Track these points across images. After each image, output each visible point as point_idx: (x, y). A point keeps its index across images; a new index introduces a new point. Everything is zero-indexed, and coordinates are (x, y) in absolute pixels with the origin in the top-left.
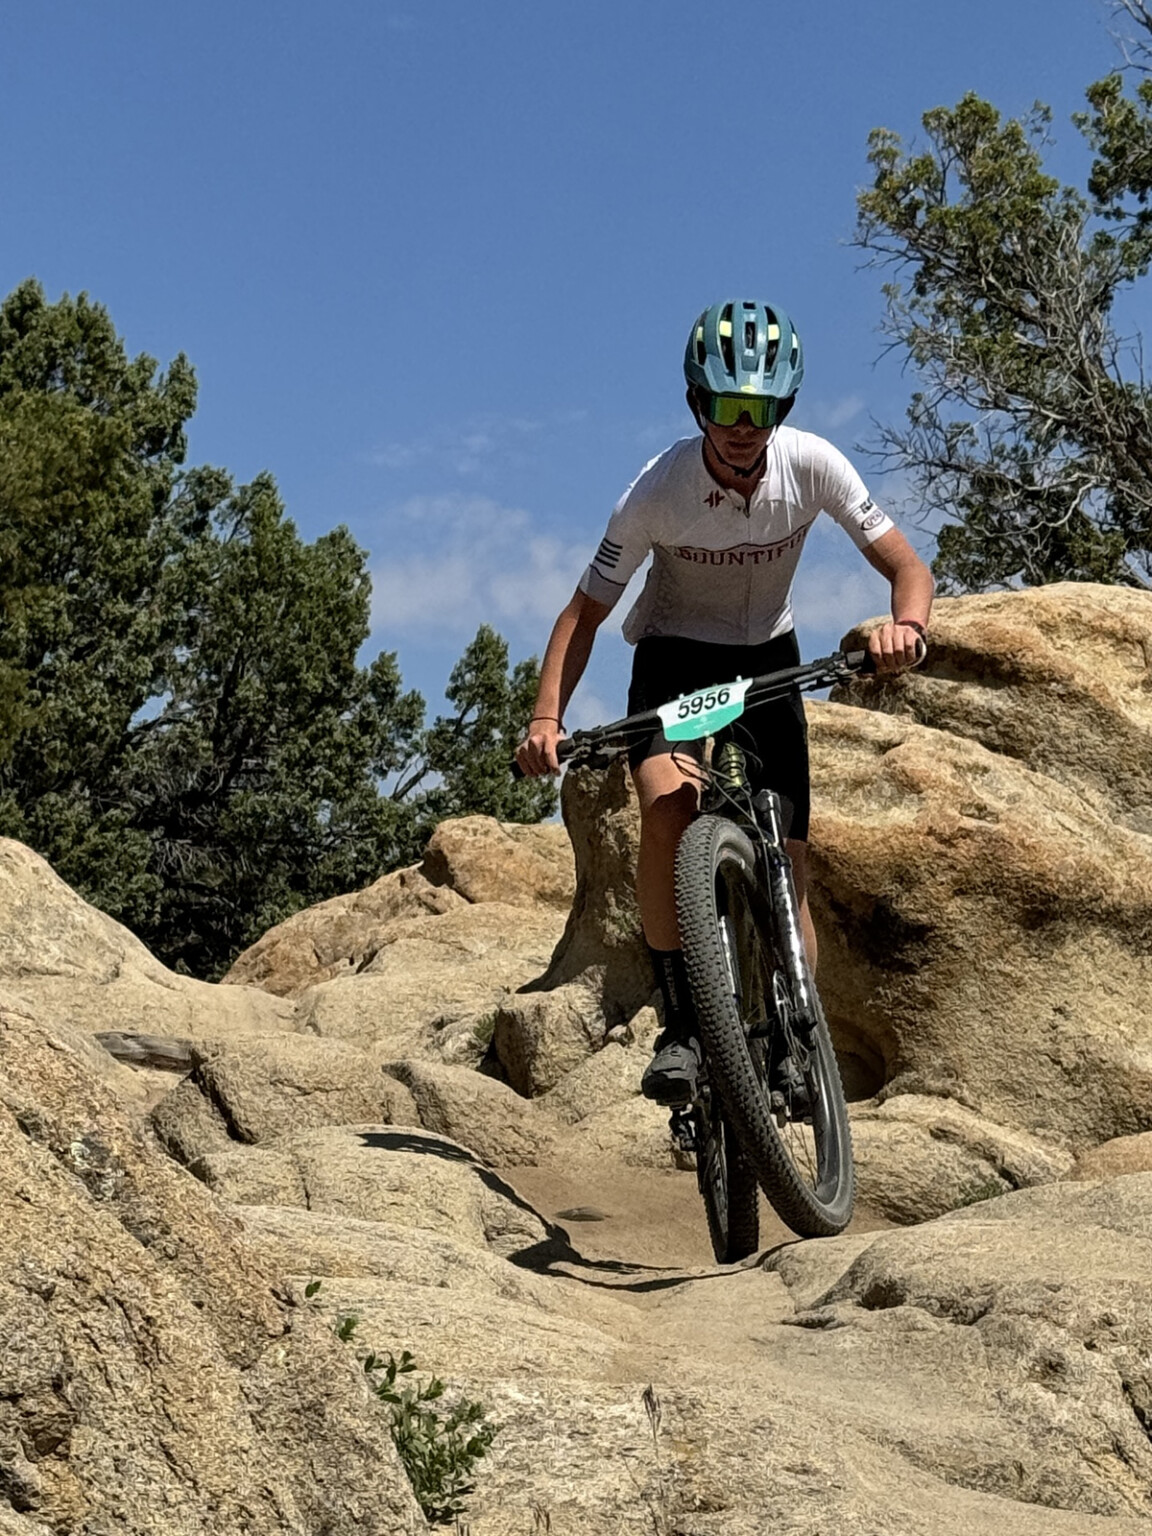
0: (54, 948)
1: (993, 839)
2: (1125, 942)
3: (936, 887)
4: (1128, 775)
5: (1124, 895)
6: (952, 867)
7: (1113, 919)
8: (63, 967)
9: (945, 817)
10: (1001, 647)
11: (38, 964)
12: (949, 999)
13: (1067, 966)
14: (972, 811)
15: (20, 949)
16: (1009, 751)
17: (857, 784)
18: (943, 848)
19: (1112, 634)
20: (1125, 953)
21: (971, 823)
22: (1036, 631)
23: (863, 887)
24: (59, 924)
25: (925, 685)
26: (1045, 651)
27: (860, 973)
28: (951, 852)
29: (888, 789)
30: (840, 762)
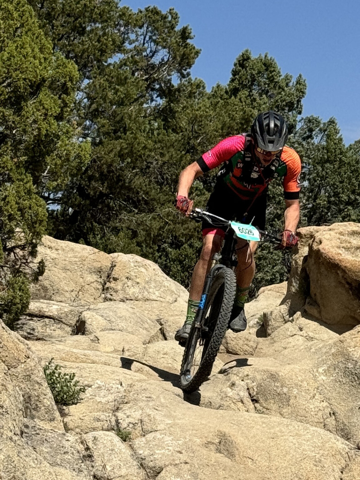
0: (157, 293)
8: (158, 298)
11: (151, 297)
15: (146, 293)
17: (358, 248)
23: (355, 278)
24: (160, 286)
27: (356, 303)
30: (357, 241)
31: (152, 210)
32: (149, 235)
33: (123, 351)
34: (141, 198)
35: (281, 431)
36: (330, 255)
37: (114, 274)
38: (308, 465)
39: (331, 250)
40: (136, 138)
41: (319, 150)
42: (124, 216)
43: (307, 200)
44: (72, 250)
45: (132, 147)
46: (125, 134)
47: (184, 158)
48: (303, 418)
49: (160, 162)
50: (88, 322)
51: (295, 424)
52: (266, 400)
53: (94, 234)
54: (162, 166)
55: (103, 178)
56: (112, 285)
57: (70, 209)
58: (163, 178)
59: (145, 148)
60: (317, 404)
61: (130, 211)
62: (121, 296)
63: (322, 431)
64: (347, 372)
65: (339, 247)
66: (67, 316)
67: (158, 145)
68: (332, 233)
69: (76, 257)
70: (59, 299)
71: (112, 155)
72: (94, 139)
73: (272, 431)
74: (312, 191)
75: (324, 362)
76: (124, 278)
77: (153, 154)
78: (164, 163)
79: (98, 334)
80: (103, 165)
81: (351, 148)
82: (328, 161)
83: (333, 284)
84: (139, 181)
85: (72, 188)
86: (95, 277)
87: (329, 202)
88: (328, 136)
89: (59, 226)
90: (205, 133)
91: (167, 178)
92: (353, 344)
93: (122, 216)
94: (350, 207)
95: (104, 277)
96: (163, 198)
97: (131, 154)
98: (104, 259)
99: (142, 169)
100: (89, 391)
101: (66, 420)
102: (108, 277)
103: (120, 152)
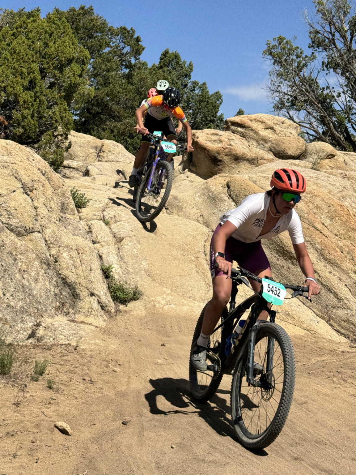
0: (122, 159)
1: (230, 149)
2: (250, 163)
3: (223, 155)
4: (259, 141)
5: (249, 157)
6: (225, 152)
7: (248, 160)
8: (123, 161)
9: (225, 145)
10: (243, 123)
11: (120, 161)
12: (224, 169)
13: (241, 166)
14: (229, 145)
15: (117, 158)
16: (243, 137)
17: (215, 141)
18: (224, 150)
19: (261, 121)
20: (249, 165)
21: (228, 147)
22: (249, 121)
23: (213, 154)
24: (124, 155)
25: (233, 128)
26: (250, 123)
27: (213, 165)
29: (219, 142)
30: (214, 138)
31: (120, 121)
32: (119, 132)
33: (107, 184)
34: (116, 115)
35: (178, 223)
36: (202, 143)
37: (103, 149)
38: (190, 238)
39: (203, 141)
40: (115, 87)
41: (198, 96)
42: (108, 123)
43: (192, 119)
44: (84, 137)
45: (113, 91)
46: (110, 85)
48: (188, 217)
49: (125, 99)
50: (91, 171)
51: (185, 220)
52: (172, 208)
53: (94, 130)
54: (126, 101)
55: (99, 105)
56: (102, 154)
58: (126, 106)
59: (118, 92)
60: (195, 211)
61: (111, 121)
62: (106, 160)
63: (197, 223)
64: (209, 197)
65: (206, 140)
66: (81, 167)
67: (124, 91)
68: (203, 133)
69: (86, 141)
70: (77, 160)
71: (103, 94)
72: (95, 87)
73: (174, 222)
74: (194, 115)
75: (198, 192)
76: (107, 151)
77: (122, 95)
78: (127, 99)
79: (95, 176)
80: (98, 99)
81: (212, 96)
82: (202, 101)
83: (203, 157)
84: (115, 107)
85: (84, 109)
86: (94, 150)
87: (202, 120)
88: (203, 90)
89: (78, 126)
90: (146, 86)
91: (128, 106)
92: (212, 184)
94: (211, 123)
95: (98, 150)
96: (126, 115)
97: (112, 94)
98: (98, 142)
99: (116, 102)
100: (91, 202)
101: (80, 215)
102: (100, 150)
103: (107, 93)
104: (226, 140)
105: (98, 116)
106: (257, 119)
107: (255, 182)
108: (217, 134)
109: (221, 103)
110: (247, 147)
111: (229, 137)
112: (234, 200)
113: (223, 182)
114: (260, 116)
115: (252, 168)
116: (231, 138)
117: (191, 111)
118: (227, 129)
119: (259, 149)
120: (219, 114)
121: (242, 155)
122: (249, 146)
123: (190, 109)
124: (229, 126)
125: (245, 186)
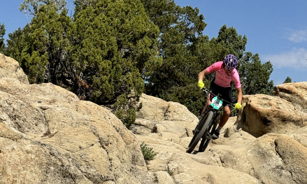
0: (186, 118)
1: (279, 111)
2: (295, 124)
3: (272, 116)
4: (304, 105)
5: (295, 119)
6: (274, 114)
7: (293, 121)
8: (186, 120)
9: (274, 109)
10: (290, 89)
11: (183, 120)
12: (273, 129)
13: (287, 126)
14: (278, 108)
15: (181, 118)
17: (265, 104)
18: (273, 112)
19: (305, 88)
20: (295, 125)
21: (277, 109)
22: (295, 88)
23: (263, 116)
24: (187, 115)
25: (281, 93)
26: (296, 90)
27: (263, 125)
28: (274, 113)
29: (268, 105)
30: (265, 102)
31: (184, 86)
32: (183, 95)
33: (171, 140)
34: (181, 80)
35: (232, 175)
36: (254, 107)
37: (169, 110)
39: (255, 104)
40: (180, 57)
41: (251, 65)
42: (174, 87)
43: (246, 85)
44: (153, 99)
45: (178, 60)
46: (176, 55)
47: (198, 66)
48: (241, 170)
49: (189, 67)
50: (158, 128)
51: (238, 172)
52: (227, 162)
53: (162, 94)
54: (189, 69)
55: (166, 71)
56: (168, 114)
57: (153, 84)
58: (190, 73)
59: (183, 61)
60: (247, 165)
61: (176, 85)
62: (171, 119)
63: (248, 175)
64: (259, 153)
65: (258, 104)
66: (150, 125)
67: (189, 60)
68: (255, 98)
69: (154, 102)
70: (147, 118)
71: (170, 63)
72: (163, 56)
73: (229, 174)
74: (247, 81)
75: (250, 148)
76: (173, 112)
77: (186, 63)
78: (191, 67)
79: (162, 133)
80: (166, 66)
81: (264, 65)
82: (255, 70)
83: (255, 118)
84: (180, 74)
85: (154, 75)
86: (161, 111)
87: (255, 86)
88: (255, 60)
89: (148, 90)
90: (207, 56)
91: (191, 73)
92: (262, 142)
93: (173, 87)
95: (165, 111)
96: (189, 81)
97: (178, 63)
98: (165, 104)
99: (181, 69)
100: (158, 155)
101: (148, 166)
102: (167, 110)
103: (173, 62)
104: (275, 104)
105: (165, 82)
106: (302, 86)
107: (299, 141)
108: (267, 99)
109: (271, 72)
110: (293, 110)
111: (278, 102)
112: (281, 156)
113: (271, 140)
114: (305, 84)
115: (297, 128)
116: (279, 102)
117: (245, 78)
118: (276, 94)
119: (304, 112)
120: (269, 81)
121: (289, 117)
122: (295, 109)
123: (245, 76)
124: (278, 92)
125: (290, 144)
